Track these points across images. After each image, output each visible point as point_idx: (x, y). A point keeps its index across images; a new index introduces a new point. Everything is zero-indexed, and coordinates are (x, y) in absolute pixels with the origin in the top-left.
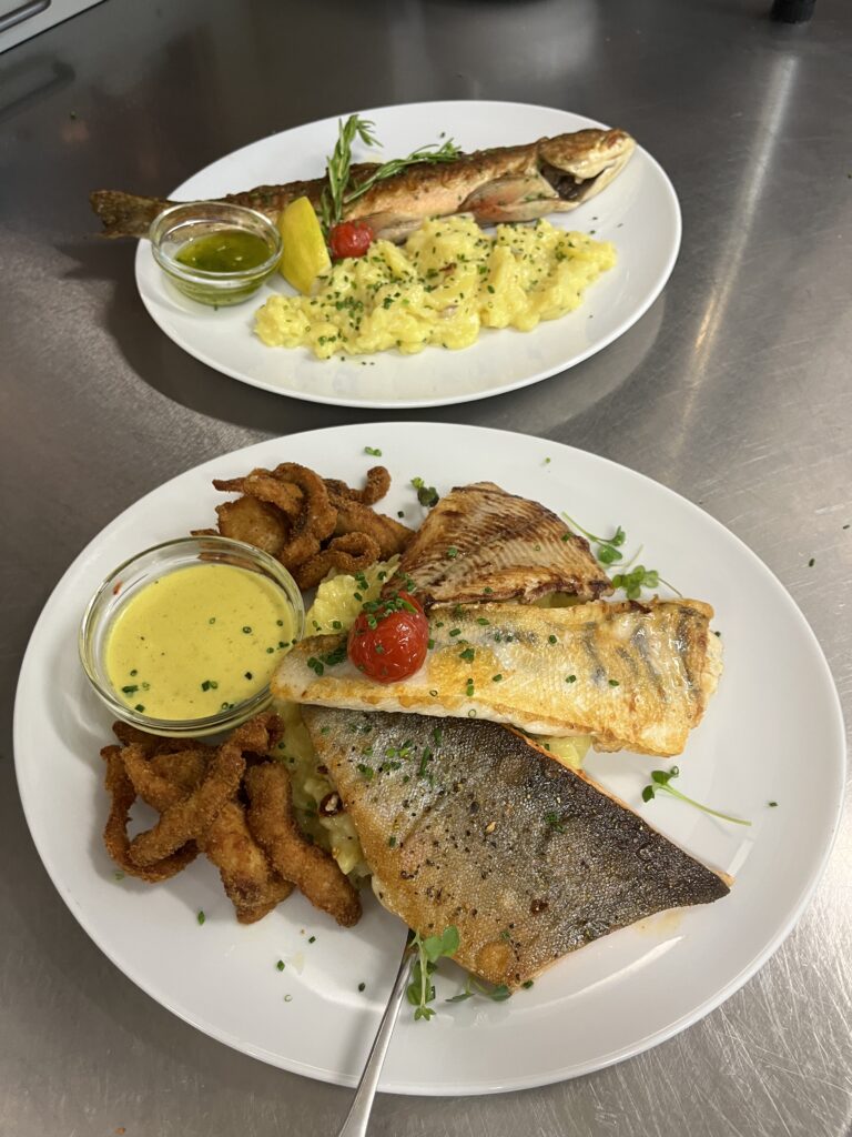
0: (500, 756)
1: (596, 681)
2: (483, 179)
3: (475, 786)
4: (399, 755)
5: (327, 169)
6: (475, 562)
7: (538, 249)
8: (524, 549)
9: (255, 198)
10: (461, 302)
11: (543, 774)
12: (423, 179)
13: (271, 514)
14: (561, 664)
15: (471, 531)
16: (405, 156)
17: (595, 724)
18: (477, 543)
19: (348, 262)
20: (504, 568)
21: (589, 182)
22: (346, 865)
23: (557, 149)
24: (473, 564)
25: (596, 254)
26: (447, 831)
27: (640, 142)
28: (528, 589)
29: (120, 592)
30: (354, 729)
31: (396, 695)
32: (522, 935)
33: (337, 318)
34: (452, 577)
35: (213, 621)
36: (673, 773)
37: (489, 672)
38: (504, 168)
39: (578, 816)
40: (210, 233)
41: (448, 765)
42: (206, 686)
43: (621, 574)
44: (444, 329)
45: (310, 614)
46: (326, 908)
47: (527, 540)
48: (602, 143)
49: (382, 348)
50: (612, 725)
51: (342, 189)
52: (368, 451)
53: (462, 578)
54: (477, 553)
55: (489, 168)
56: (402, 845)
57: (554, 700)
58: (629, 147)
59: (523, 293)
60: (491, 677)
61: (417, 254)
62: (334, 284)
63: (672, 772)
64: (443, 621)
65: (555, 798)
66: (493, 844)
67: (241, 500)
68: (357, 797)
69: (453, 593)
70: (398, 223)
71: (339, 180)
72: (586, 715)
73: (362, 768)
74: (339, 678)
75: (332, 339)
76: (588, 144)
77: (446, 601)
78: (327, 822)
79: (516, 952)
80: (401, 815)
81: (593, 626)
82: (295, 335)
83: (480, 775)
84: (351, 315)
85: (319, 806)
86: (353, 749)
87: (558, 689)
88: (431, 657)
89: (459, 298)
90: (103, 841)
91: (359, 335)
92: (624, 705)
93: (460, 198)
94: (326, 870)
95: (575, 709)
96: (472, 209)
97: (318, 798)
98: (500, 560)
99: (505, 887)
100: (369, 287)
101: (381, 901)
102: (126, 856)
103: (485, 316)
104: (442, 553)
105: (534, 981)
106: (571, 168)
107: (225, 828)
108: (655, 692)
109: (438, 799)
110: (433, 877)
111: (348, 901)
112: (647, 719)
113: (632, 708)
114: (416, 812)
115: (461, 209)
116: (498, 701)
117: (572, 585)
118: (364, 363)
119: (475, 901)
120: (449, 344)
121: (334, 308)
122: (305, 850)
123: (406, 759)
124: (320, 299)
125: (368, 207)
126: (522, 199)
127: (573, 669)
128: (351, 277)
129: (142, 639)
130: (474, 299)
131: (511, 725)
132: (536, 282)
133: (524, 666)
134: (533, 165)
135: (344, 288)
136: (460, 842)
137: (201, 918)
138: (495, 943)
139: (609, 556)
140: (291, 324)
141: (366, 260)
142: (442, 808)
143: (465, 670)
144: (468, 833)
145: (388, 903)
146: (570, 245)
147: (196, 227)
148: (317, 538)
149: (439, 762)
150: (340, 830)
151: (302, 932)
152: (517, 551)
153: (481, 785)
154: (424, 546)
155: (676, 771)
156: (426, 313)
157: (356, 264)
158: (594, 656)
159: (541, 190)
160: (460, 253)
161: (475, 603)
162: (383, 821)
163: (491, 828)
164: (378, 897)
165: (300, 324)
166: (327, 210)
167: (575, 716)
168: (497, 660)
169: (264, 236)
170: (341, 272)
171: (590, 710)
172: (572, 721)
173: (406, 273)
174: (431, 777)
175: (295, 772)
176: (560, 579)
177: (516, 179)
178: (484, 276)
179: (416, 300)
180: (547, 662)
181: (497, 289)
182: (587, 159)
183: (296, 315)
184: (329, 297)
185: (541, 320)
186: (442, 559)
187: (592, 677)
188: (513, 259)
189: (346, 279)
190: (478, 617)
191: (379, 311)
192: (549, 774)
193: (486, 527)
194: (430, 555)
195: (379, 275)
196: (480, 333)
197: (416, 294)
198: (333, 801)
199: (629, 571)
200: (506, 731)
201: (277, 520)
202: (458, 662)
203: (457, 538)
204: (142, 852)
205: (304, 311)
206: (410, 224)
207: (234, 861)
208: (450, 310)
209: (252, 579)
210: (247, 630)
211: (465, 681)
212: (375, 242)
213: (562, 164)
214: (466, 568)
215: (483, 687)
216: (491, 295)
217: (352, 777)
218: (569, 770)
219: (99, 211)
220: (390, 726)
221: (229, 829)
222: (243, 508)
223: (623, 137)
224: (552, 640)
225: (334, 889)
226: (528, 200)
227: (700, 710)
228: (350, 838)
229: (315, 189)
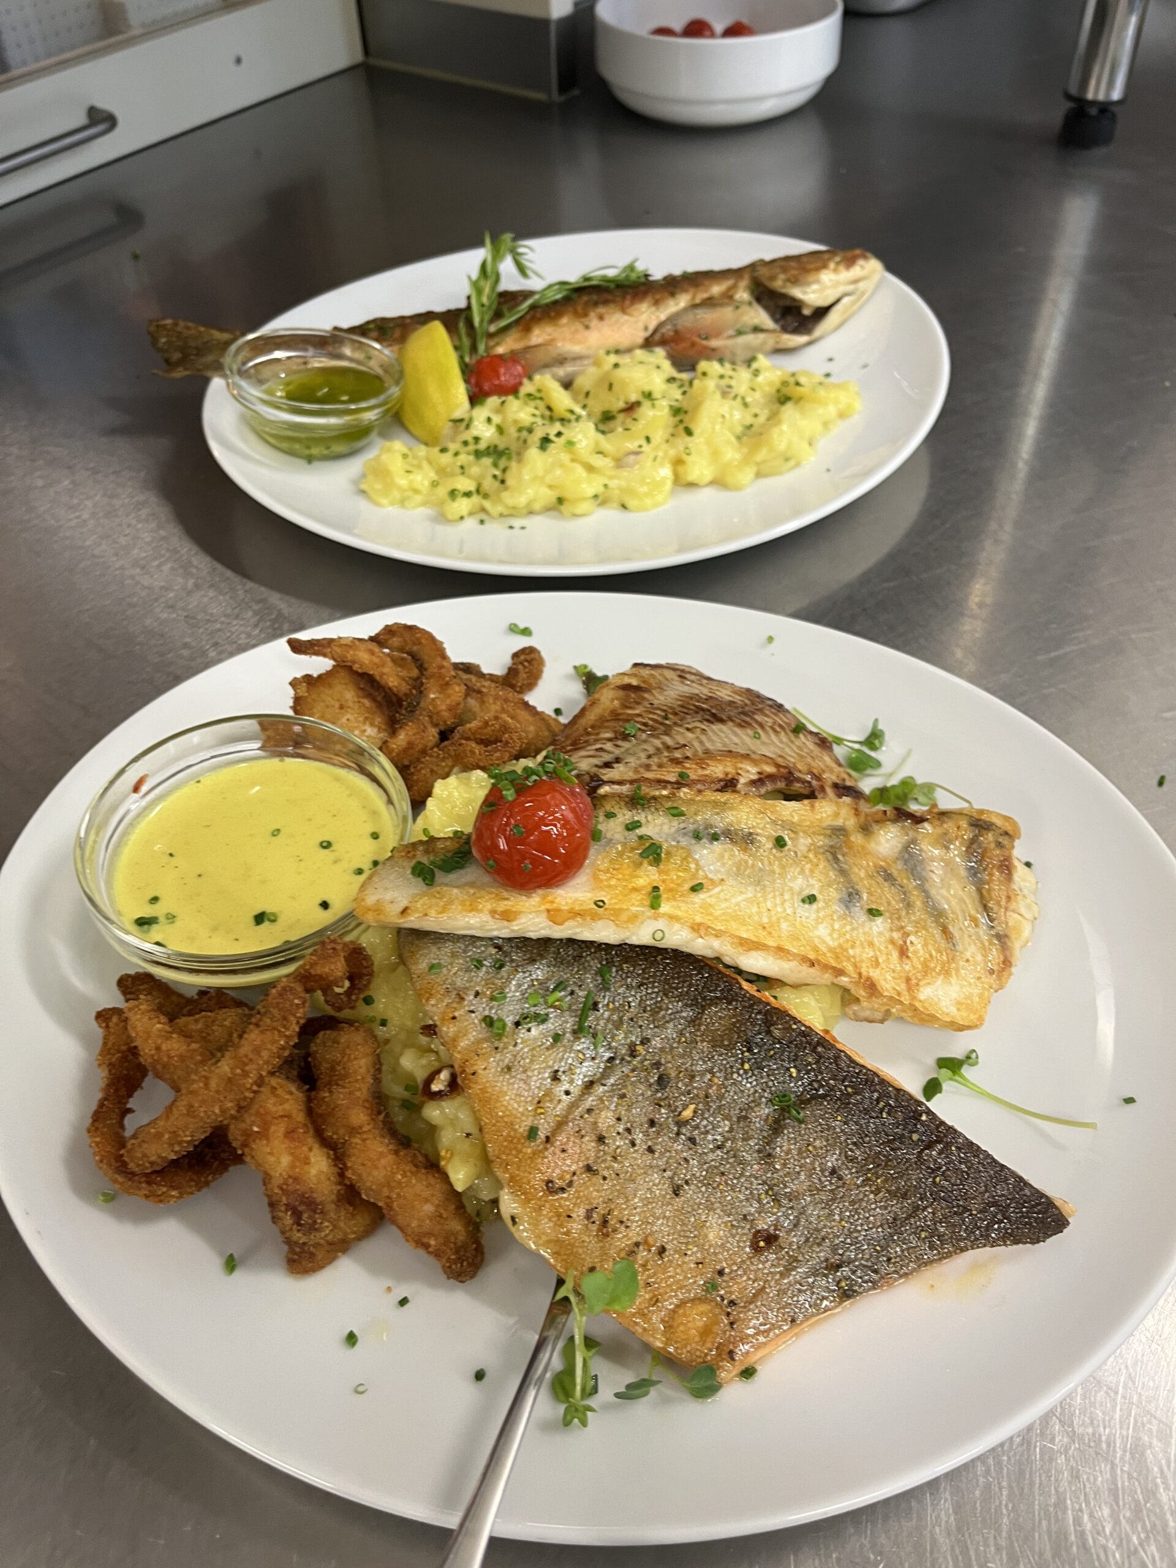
0: (700, 1004)
1: (847, 907)
2: (677, 304)
3: (662, 1050)
4: (546, 1002)
5: (469, 298)
6: (664, 743)
7: (753, 389)
8: (736, 734)
9: (370, 330)
10: (646, 448)
11: (769, 1032)
12: (596, 304)
13: (369, 696)
14: (795, 878)
15: (659, 709)
16: (573, 277)
17: (849, 968)
18: (667, 722)
19: (493, 401)
20: (707, 752)
21: (822, 312)
22: (460, 1176)
23: (778, 270)
24: (660, 746)
25: (832, 395)
26: (619, 1119)
27: (891, 267)
28: (742, 781)
29: (144, 789)
30: (479, 964)
31: (543, 908)
32: (739, 1286)
33: (475, 470)
34: (631, 760)
35: (276, 833)
36: (970, 1058)
37: (685, 880)
38: (706, 291)
39: (824, 1097)
40: (309, 370)
41: (621, 1019)
42: (260, 918)
43: (880, 786)
44: (623, 483)
45: (420, 820)
46: (426, 1246)
47: (740, 726)
48: (838, 263)
49: (537, 506)
50: (875, 974)
51: (487, 317)
52: (513, 629)
53: (644, 760)
54: (666, 734)
55: (685, 291)
56: (548, 1139)
57: (784, 925)
58: (874, 271)
59: (733, 439)
60: (687, 886)
61: (587, 394)
62: (472, 426)
63: (968, 1057)
64: (616, 810)
65: (788, 1069)
66: (692, 1140)
67: (329, 674)
68: (479, 1066)
69: (631, 775)
70: (562, 361)
71: (483, 305)
72: (831, 950)
73: (489, 1021)
74: (457, 887)
75: (468, 494)
76: (819, 264)
77: (620, 783)
78: (434, 1112)
79: (728, 1314)
80: (548, 1093)
81: (839, 831)
82: (416, 491)
83: (670, 1031)
84: (495, 465)
85: (421, 1086)
86: (477, 994)
87: (789, 911)
88: (597, 858)
89: (643, 442)
90: (86, 1139)
91: (506, 489)
92: (890, 947)
93: (646, 328)
94: (428, 1186)
95: (816, 941)
96: (663, 343)
97: (421, 1075)
98: (701, 742)
99: (710, 1208)
100: (520, 430)
101: (513, 1229)
102: (119, 1158)
103: (680, 469)
104: (615, 732)
105: (758, 1367)
106: (797, 293)
107: (274, 1109)
108: (937, 932)
109: (606, 1068)
110: (596, 1192)
111: (462, 1237)
112: (926, 970)
113: (903, 953)
114: (572, 1089)
115: (648, 344)
116: (698, 919)
117: (809, 782)
118: (511, 527)
119: (663, 1231)
120: (631, 503)
121: (471, 458)
122: (396, 1153)
123: (555, 1007)
124: (453, 447)
125: (521, 339)
126: (731, 332)
127: (813, 885)
128: (496, 419)
129: (171, 855)
130: (665, 446)
131: (718, 959)
132: (751, 426)
133: (738, 874)
134: (745, 289)
135: (486, 433)
136: (639, 1137)
137: (231, 1264)
138: (695, 1300)
139: (861, 764)
140: (411, 477)
141: (517, 398)
142: (612, 1081)
143: (648, 875)
144: (652, 1123)
145: (523, 1232)
146: (798, 384)
147: (288, 362)
148: (436, 725)
149: (607, 1014)
150: (453, 1122)
151: (389, 1289)
152: (723, 736)
153: (672, 1048)
154: (590, 723)
155: (974, 1056)
156: (598, 461)
157: (503, 402)
158: (843, 872)
159: (756, 321)
160: (647, 389)
161: (665, 788)
162: (518, 1103)
163: (688, 1113)
164: (509, 1222)
165: (422, 479)
166: (466, 342)
167: (816, 949)
168: (697, 864)
169: (380, 371)
170: (481, 413)
171: (840, 946)
172: (812, 956)
173: (572, 412)
174: (594, 1036)
175: (387, 1041)
176: (790, 773)
177: (721, 305)
178: (678, 418)
179: (584, 443)
180: (773, 872)
181: (697, 430)
182: (818, 281)
183: (419, 467)
184: (465, 443)
185: (759, 475)
186: (616, 738)
187: (841, 900)
188: (718, 396)
189: (489, 420)
190: (669, 804)
191: (533, 453)
192: (777, 1033)
193: (682, 706)
194: (598, 734)
195: (534, 415)
196: (672, 492)
197: (585, 435)
198: (444, 1075)
199: (894, 781)
200: (711, 968)
201: (379, 705)
202: (639, 865)
203: (639, 715)
204: (145, 1146)
205: (430, 463)
206: (578, 362)
207: (285, 1160)
208: (632, 457)
209: (337, 779)
210: (326, 845)
211: (650, 889)
212: (530, 378)
213: (784, 287)
214: (652, 750)
215: (674, 899)
216: (688, 439)
217: (473, 1035)
218: (809, 1027)
219: (160, 345)
220: (533, 961)
221: (280, 1110)
222: (330, 686)
223: (865, 258)
224: (780, 843)
225: (441, 1216)
226: (740, 333)
227: (1007, 963)
228: (468, 1135)
229: (452, 319)
